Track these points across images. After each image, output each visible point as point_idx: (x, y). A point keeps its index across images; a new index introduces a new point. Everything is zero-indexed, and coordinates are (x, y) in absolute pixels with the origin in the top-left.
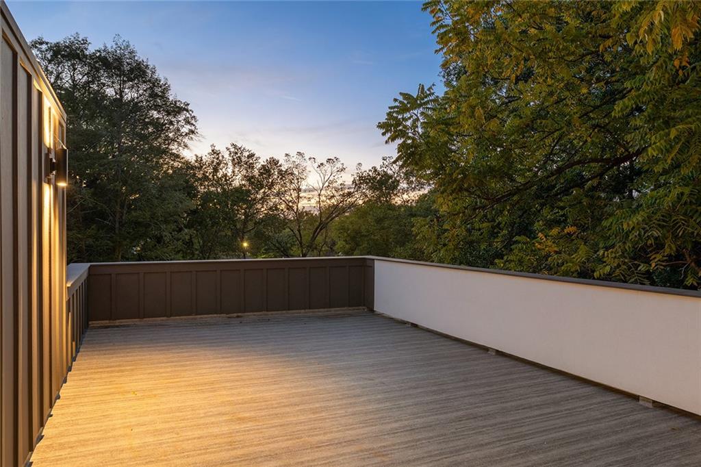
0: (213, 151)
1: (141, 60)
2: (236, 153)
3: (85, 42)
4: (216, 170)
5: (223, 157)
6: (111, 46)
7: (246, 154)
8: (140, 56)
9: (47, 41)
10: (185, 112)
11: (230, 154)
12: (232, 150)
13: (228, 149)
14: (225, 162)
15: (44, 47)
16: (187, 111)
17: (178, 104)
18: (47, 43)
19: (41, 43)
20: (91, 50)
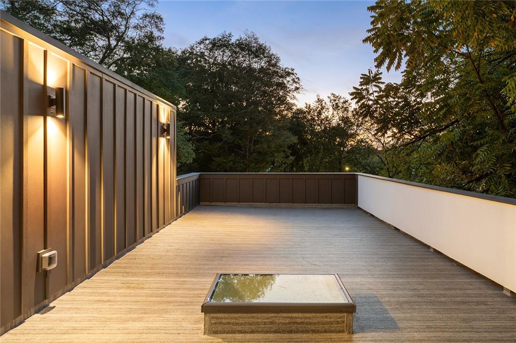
0: (318, 99)
1: (261, 43)
2: (335, 100)
3: (230, 35)
4: (320, 113)
5: (325, 103)
6: (244, 37)
7: (342, 101)
8: (261, 41)
9: (209, 38)
10: (292, 75)
11: (331, 101)
12: (332, 98)
13: (329, 97)
14: (327, 107)
15: (207, 42)
16: (293, 74)
17: (287, 70)
18: (209, 39)
19: (206, 40)
20: (233, 40)
